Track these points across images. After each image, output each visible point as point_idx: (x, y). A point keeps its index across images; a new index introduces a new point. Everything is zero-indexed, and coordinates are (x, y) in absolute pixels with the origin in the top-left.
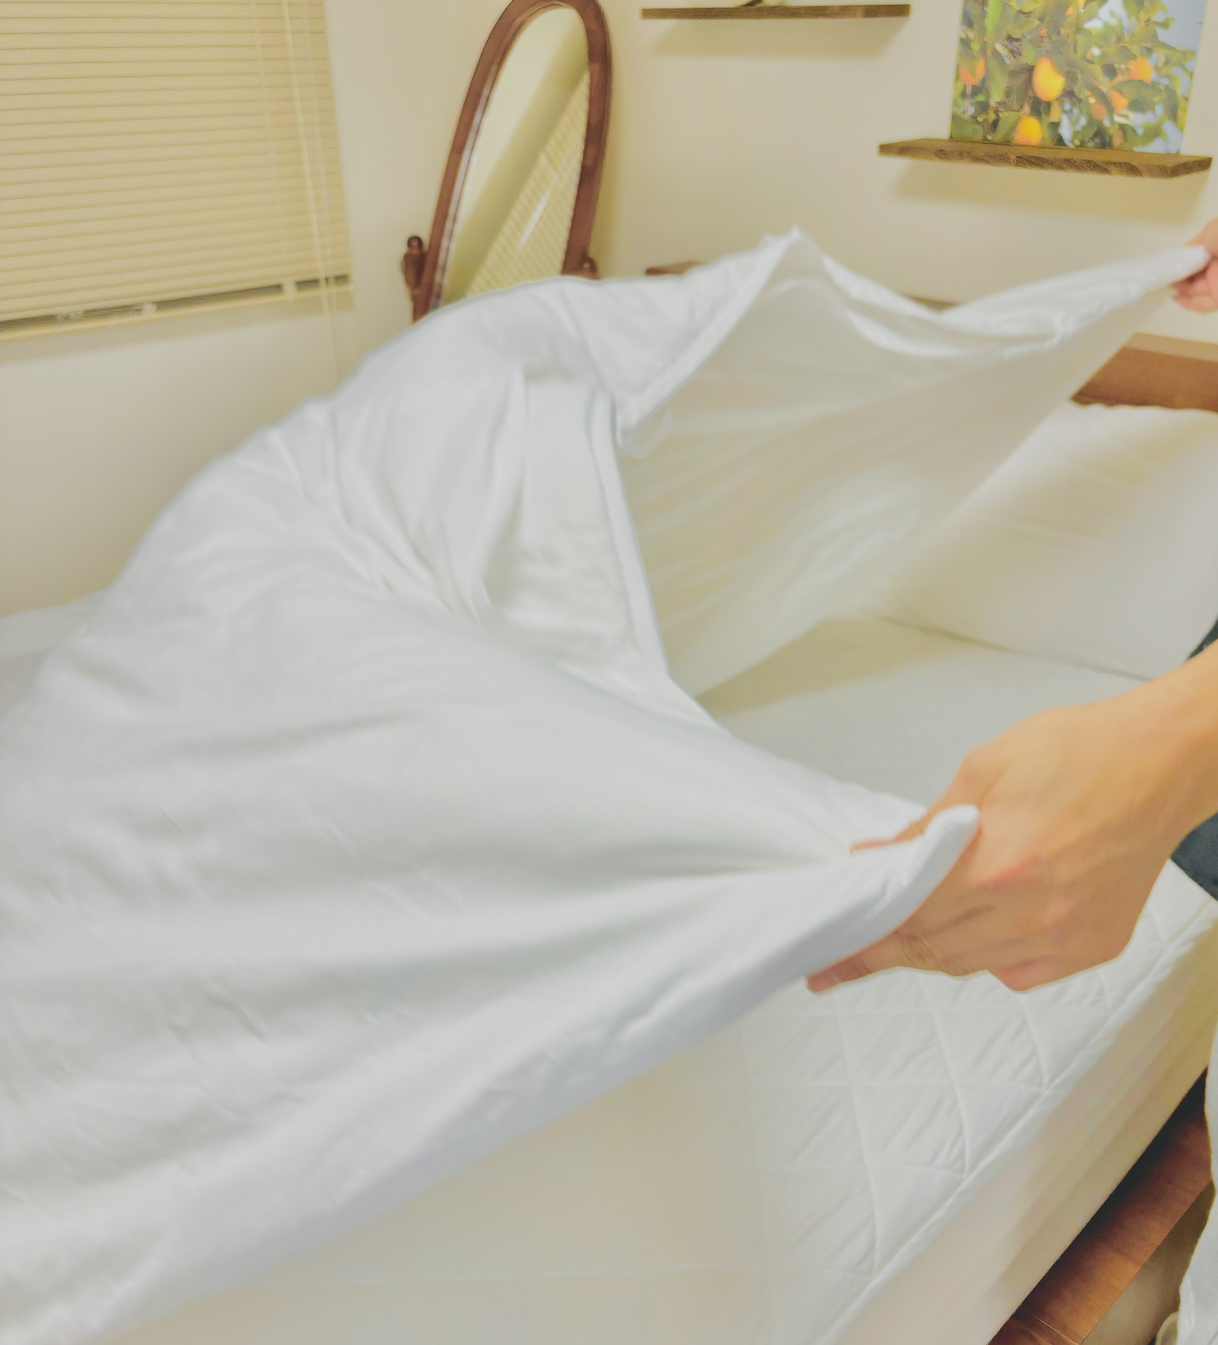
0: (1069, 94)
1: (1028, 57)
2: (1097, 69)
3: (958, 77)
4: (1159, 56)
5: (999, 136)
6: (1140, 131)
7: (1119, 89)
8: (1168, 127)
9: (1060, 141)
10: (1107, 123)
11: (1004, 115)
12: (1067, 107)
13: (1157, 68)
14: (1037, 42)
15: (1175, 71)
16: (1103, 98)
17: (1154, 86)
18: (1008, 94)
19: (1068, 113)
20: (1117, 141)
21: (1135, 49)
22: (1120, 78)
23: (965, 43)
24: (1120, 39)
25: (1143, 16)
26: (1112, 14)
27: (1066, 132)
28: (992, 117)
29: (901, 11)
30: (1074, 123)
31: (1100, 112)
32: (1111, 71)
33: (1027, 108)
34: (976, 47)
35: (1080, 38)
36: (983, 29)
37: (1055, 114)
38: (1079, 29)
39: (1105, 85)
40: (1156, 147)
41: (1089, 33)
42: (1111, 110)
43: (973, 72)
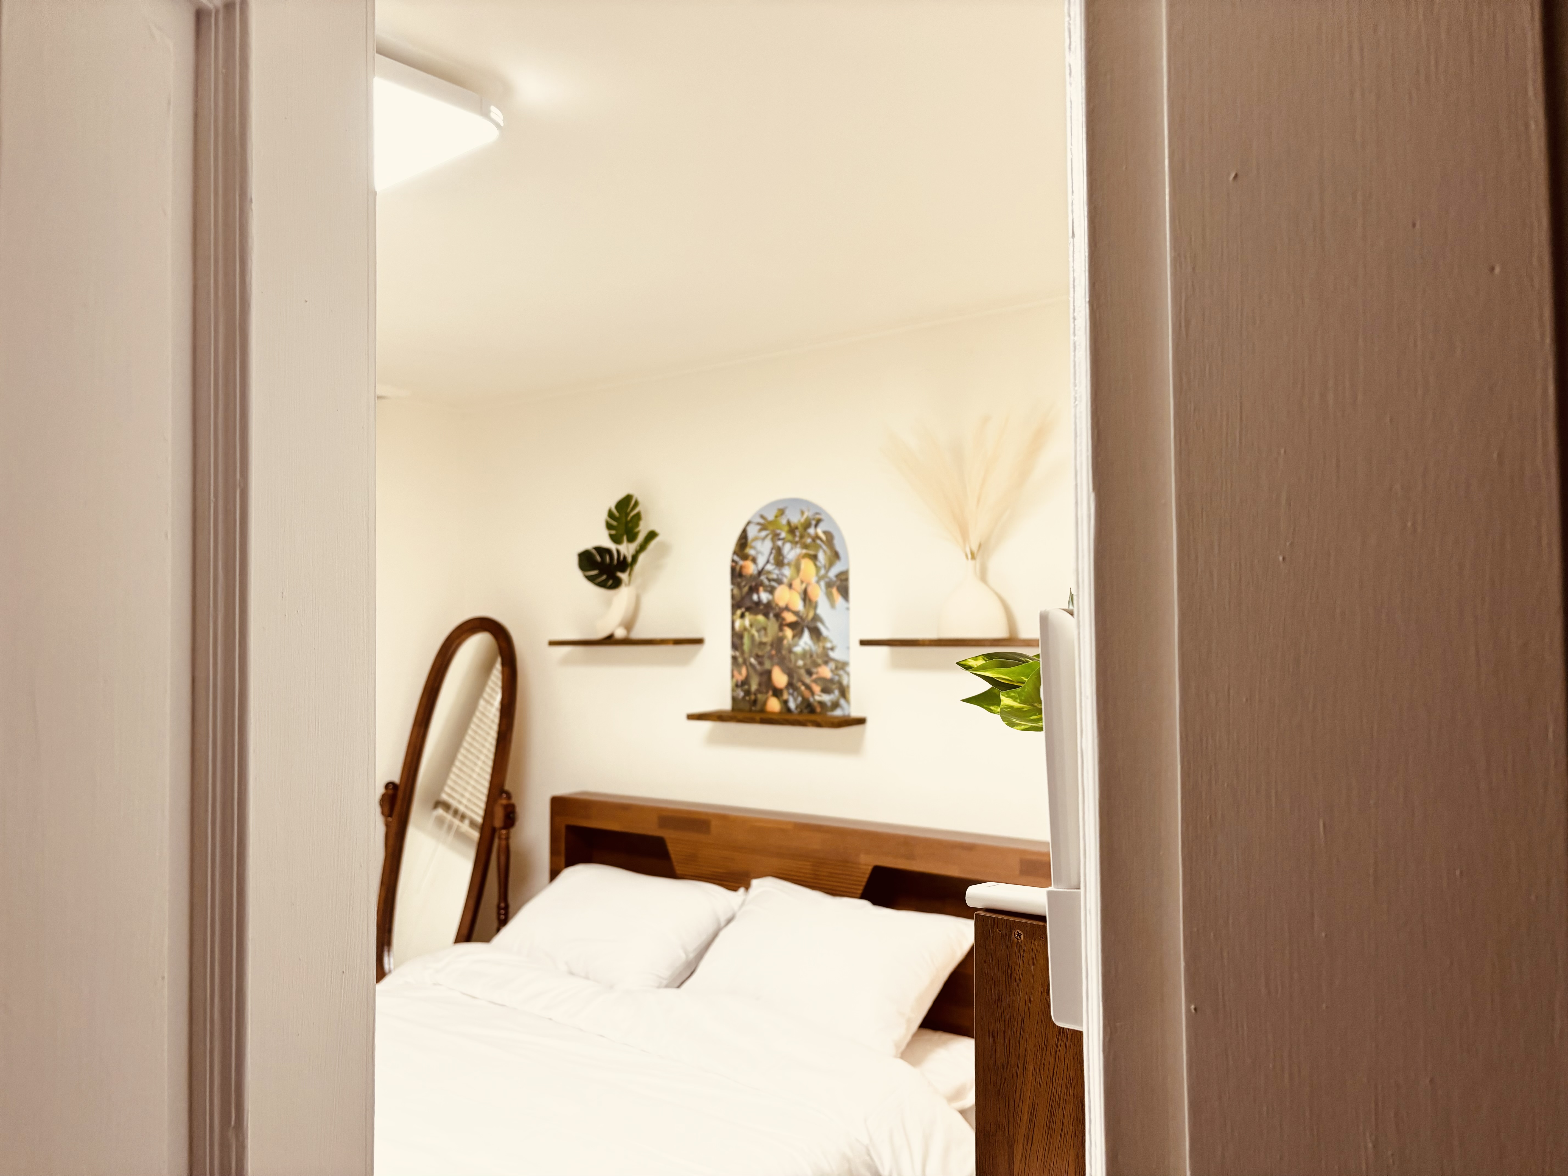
0: (790, 685)
1: (767, 665)
2: (803, 672)
3: (733, 676)
4: (832, 665)
5: (758, 707)
6: (829, 704)
7: (815, 681)
8: (842, 702)
9: (789, 710)
10: (811, 700)
11: (759, 696)
12: (791, 691)
13: (832, 671)
14: (771, 657)
15: (841, 672)
16: (808, 687)
17: (831, 681)
18: (760, 684)
19: (792, 695)
20: (818, 709)
21: (819, 661)
22: (814, 676)
23: (734, 658)
24: (811, 656)
25: (821, 644)
26: (806, 643)
27: (792, 705)
28: (753, 697)
29: (699, 641)
30: (795, 700)
31: (807, 693)
32: (810, 673)
33: (771, 693)
34: (740, 660)
35: (792, 657)
36: (743, 651)
37: (785, 696)
38: (790, 651)
39: (808, 680)
40: (838, 713)
41: (795, 654)
42: (813, 693)
43: (740, 673)
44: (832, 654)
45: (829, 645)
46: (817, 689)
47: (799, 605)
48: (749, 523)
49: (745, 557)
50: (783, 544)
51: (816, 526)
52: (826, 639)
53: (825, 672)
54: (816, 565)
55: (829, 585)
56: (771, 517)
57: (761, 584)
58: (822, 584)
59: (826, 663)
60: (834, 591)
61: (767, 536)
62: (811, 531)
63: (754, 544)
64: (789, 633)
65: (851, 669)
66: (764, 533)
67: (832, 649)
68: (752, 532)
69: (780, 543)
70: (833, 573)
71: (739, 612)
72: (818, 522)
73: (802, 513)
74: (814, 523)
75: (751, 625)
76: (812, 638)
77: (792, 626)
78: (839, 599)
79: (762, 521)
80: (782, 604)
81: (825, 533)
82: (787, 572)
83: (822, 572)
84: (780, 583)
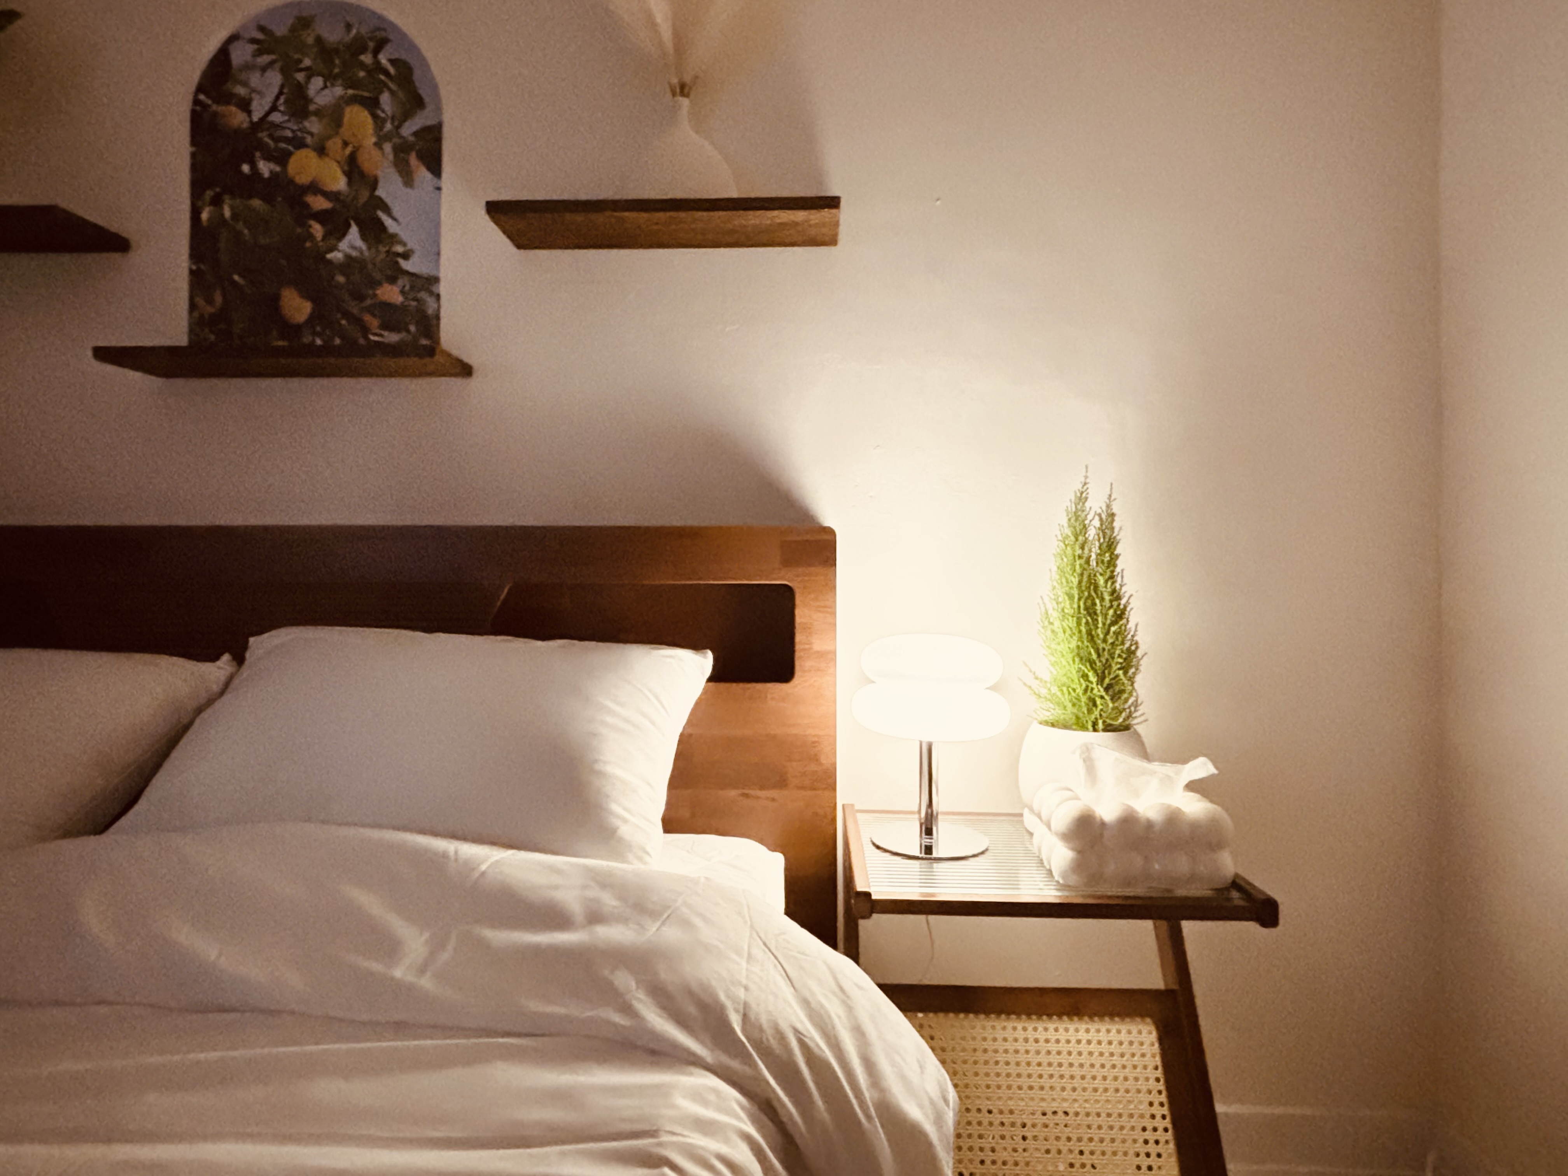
0: (318, 317)
1: (270, 285)
2: (344, 294)
3: (192, 307)
4: (404, 282)
7: (370, 310)
12: (318, 329)
13: (402, 292)
14: (277, 272)
15: (421, 294)
16: (355, 320)
17: (403, 308)
18: (252, 321)
19: (321, 335)
22: (368, 302)
23: (198, 274)
24: (363, 267)
25: (383, 248)
26: (353, 247)
32: (359, 297)
33: (274, 331)
34: (210, 278)
35: (323, 268)
36: (217, 263)
38: (320, 260)
39: (354, 309)
41: (331, 263)
42: (365, 330)
43: (210, 301)
44: (405, 265)
45: (400, 249)
46: (374, 323)
47: (339, 183)
48: (233, 38)
49: (227, 98)
50: (309, 78)
51: (376, 52)
52: (394, 239)
53: (391, 293)
54: (375, 117)
55: (402, 149)
56: (281, 30)
57: (261, 146)
58: (388, 147)
59: (392, 280)
60: (413, 160)
61: (272, 63)
62: (367, 58)
63: (243, 76)
64: (317, 230)
65: (443, 288)
66: (265, 59)
67: (406, 256)
68: (240, 55)
69: (300, 77)
70: (408, 129)
71: (209, 194)
72: (381, 44)
73: (349, 27)
74: (371, 44)
75: (235, 216)
76: (364, 236)
77: (322, 217)
78: (423, 174)
79: (260, 36)
80: (303, 179)
81: (392, 61)
82: (314, 125)
83: (388, 126)
84: (300, 144)
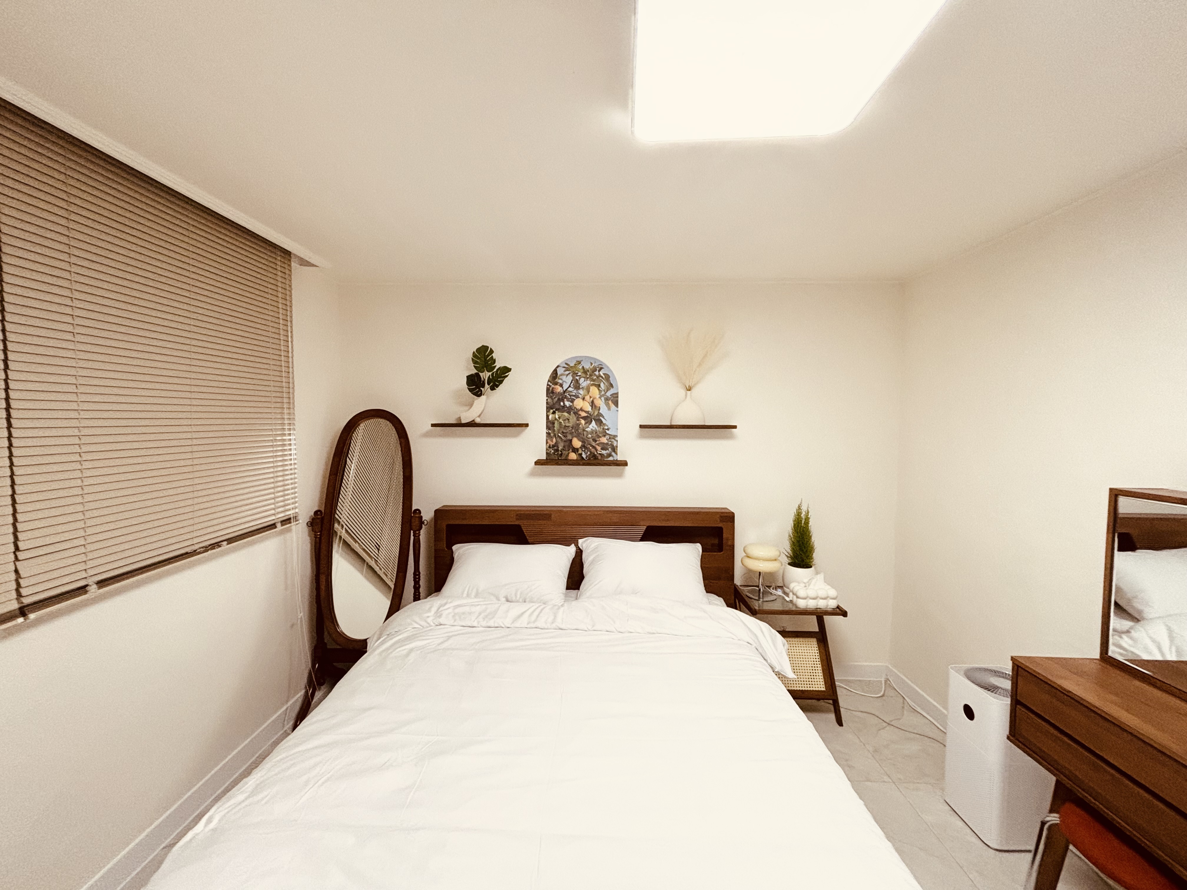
0: (583, 446)
1: (569, 437)
2: (591, 440)
3: (547, 443)
4: (608, 437)
5: (563, 458)
6: (606, 455)
7: (598, 445)
8: (613, 454)
9: (583, 458)
10: (596, 453)
11: (564, 452)
12: (583, 449)
13: (608, 439)
14: (571, 433)
15: (613, 440)
16: (594, 447)
17: (607, 444)
18: (564, 447)
19: (584, 451)
20: (600, 458)
21: (601, 435)
22: (598, 442)
23: (548, 434)
24: (596, 433)
25: (602, 427)
26: (593, 427)
27: (584, 456)
28: (560, 453)
29: (527, 425)
30: (586, 453)
31: (593, 450)
32: (596, 441)
33: (571, 450)
34: (552, 435)
35: (585, 433)
36: (554, 430)
37: (580, 452)
38: (584, 430)
39: (594, 444)
40: (611, 459)
41: (587, 431)
42: (597, 450)
43: (552, 441)
44: (607, 431)
45: (606, 428)
46: (599, 448)
47: (589, 409)
48: (558, 366)
49: (556, 384)
50: (580, 379)
51: (599, 371)
52: (604, 424)
53: (604, 440)
54: (599, 389)
55: (607, 399)
56: (572, 365)
57: (566, 397)
58: (603, 398)
59: (605, 436)
60: (610, 402)
61: (569, 373)
62: (597, 373)
63: (561, 377)
64: (583, 422)
65: (618, 439)
66: (567, 372)
67: (608, 429)
68: (560, 371)
69: (578, 378)
70: (609, 394)
71: (552, 411)
72: (601, 369)
73: (592, 364)
74: (598, 369)
75: (559, 418)
76: (596, 424)
77: (584, 418)
78: (613, 406)
79: (566, 366)
80: (579, 407)
81: (604, 374)
82: (581, 392)
83: (603, 393)
84: (577, 397)
